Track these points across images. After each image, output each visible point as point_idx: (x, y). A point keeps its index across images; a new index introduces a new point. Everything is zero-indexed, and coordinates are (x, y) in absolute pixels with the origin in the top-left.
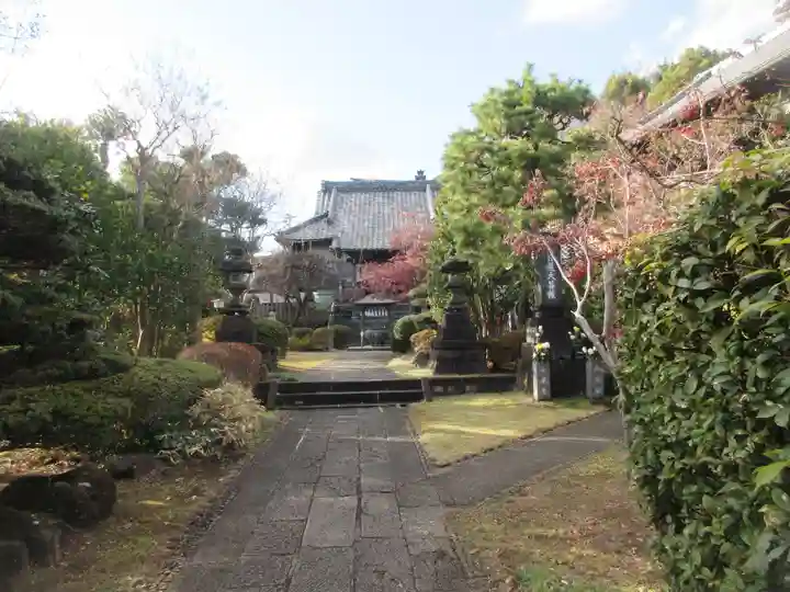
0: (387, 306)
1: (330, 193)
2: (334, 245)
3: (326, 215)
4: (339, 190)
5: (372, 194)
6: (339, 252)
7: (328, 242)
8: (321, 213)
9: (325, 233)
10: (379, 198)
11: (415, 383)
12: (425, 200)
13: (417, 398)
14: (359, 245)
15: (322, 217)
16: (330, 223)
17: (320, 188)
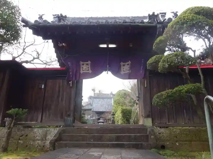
0: (103, 122)
1: (91, 99)
2: (92, 110)
3: (90, 103)
4: (93, 98)
6: (93, 111)
7: (91, 109)
12: (111, 101)
14: (97, 110)
16: (91, 105)
17: (89, 97)
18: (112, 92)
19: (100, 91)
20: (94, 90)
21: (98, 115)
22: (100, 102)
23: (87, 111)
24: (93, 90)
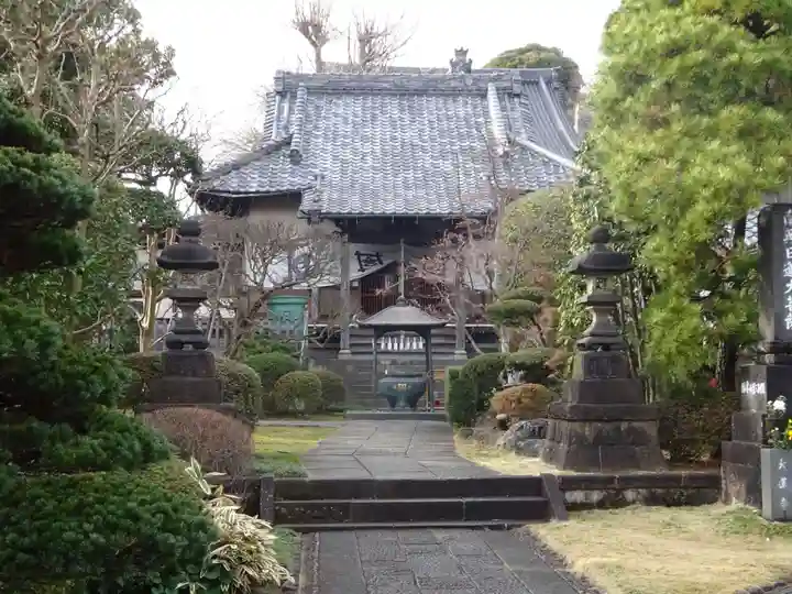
0: (422, 331)
1: (294, 96)
2: (307, 203)
3: (288, 143)
4: (310, 91)
5: (378, 100)
6: (314, 217)
7: (290, 199)
8: (276, 136)
9: (287, 180)
10: (393, 107)
11: (533, 485)
12: (486, 114)
13: (541, 513)
14: (354, 205)
15: (277, 147)
16: (295, 158)
17: (271, 85)
18: (462, 53)
19: (366, 39)
20: (318, 27)
21: (360, 247)
22: (379, 131)
23: (256, 219)
24: (304, 27)
